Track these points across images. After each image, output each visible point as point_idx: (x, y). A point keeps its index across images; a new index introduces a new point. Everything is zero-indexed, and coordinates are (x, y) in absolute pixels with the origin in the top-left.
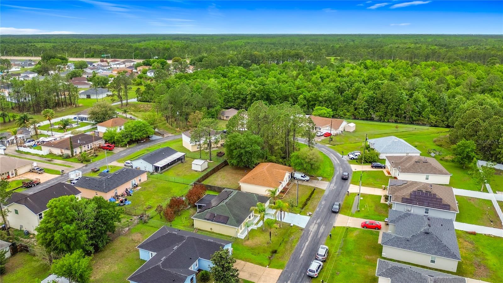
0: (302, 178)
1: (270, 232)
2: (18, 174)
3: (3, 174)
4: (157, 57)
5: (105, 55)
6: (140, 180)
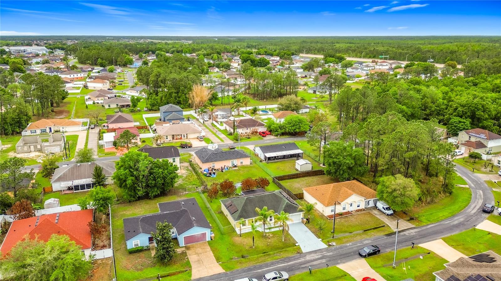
0: (383, 210)
1: (253, 237)
2: (188, 138)
3: (178, 135)
4: (433, 60)
5: (383, 56)
6: (242, 163)
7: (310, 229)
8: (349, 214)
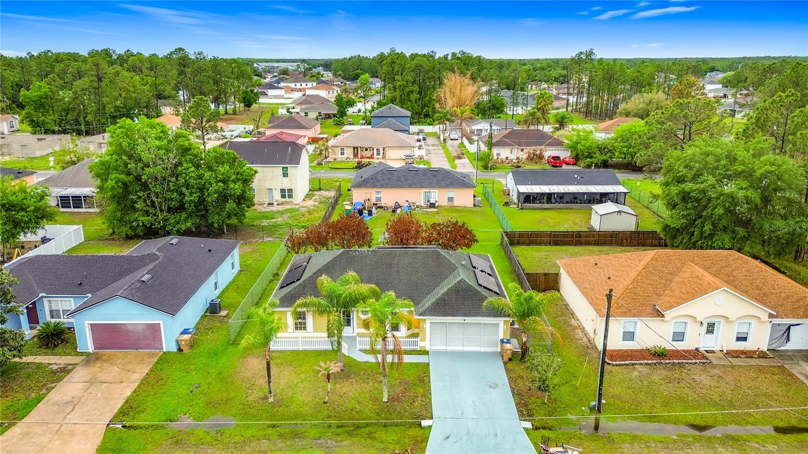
3: (366, 150)
6: (451, 199)
7: (512, 381)
8: (695, 357)
